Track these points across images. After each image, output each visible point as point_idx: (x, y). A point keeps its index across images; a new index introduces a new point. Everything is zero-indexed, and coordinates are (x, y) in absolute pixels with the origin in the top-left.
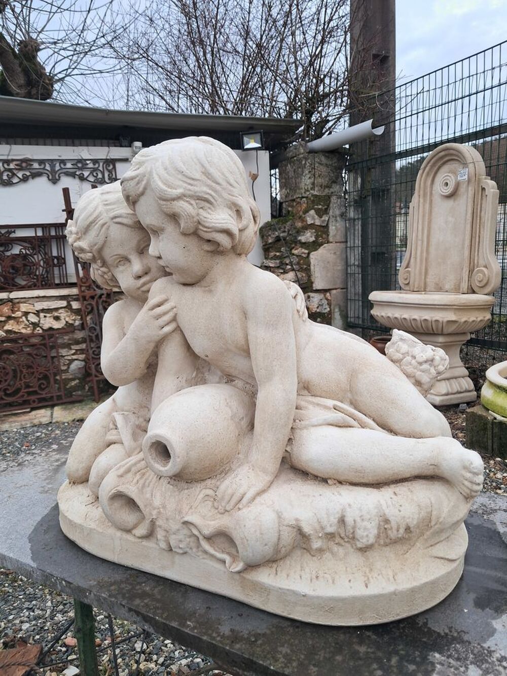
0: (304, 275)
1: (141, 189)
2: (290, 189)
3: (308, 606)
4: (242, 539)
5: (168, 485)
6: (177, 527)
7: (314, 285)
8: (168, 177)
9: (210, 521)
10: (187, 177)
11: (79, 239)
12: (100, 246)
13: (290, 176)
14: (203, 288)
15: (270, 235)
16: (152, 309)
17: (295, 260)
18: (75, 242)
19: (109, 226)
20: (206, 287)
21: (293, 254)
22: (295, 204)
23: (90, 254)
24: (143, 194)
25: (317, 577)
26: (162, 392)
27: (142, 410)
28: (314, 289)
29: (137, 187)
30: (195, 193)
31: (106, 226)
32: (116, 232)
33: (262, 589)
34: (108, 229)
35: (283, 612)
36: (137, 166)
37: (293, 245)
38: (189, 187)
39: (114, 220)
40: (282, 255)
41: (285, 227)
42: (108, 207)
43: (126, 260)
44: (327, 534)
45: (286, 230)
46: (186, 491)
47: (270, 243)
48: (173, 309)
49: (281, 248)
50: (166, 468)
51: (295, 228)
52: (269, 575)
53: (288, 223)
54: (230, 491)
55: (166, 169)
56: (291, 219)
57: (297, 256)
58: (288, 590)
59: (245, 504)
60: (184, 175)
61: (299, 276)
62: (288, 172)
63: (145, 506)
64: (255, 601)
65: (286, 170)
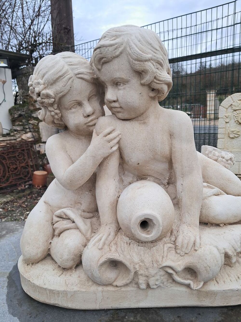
0: (37, 134)
1: (117, 53)
2: (25, 90)
3: (238, 295)
4: (205, 267)
5: (139, 247)
6: (155, 272)
7: (42, 140)
8: (142, 46)
9: (178, 262)
10: (153, 47)
11: (45, 88)
12: (65, 94)
13: (25, 83)
14: (139, 122)
15: (15, 113)
16: (106, 136)
17: (31, 126)
18: (43, 90)
19: (74, 80)
20: (142, 121)
21: (30, 123)
22: (28, 97)
23: (53, 100)
24: (117, 57)
25: (238, 278)
26: (108, 190)
27: (76, 205)
28: (42, 141)
29: (114, 52)
30: (157, 58)
31: (71, 79)
32: (79, 85)
33: (212, 294)
34: (72, 81)
35: (224, 304)
36: (114, 38)
37: (30, 119)
38: (154, 54)
39: (78, 76)
40: (23, 124)
41: (24, 109)
42: (73, 67)
43: (80, 104)
44: (238, 253)
45: (25, 111)
46: (154, 248)
47: (16, 118)
48: (119, 135)
49: (22, 120)
50: (151, 235)
51: (29, 110)
52: (214, 285)
53: (26, 107)
54: (186, 242)
55: (139, 41)
56: (27, 105)
57: (32, 124)
58: (229, 290)
59: (198, 247)
60: (152, 46)
61: (34, 135)
62: (23, 81)
63: (130, 264)
64: (207, 303)
65: (22, 79)
